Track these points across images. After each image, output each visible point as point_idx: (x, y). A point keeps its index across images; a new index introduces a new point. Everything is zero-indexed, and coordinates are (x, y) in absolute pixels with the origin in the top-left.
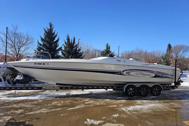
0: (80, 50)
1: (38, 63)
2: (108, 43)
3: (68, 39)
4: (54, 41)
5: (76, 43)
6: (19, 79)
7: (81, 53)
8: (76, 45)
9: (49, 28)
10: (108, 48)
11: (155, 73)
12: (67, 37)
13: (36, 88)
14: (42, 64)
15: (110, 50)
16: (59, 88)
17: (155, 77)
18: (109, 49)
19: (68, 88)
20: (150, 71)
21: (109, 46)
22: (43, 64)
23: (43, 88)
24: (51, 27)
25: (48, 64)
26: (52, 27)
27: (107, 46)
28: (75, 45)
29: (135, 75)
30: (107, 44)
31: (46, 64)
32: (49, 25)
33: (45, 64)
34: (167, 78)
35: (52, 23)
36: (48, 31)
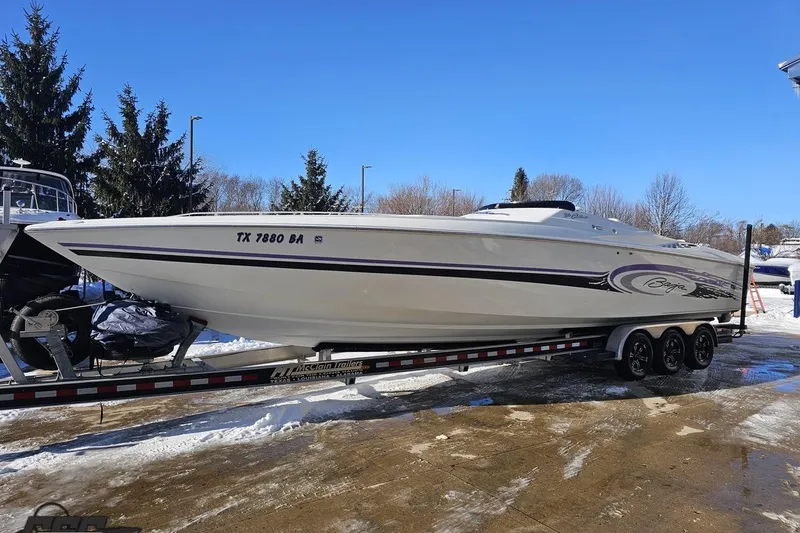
0: (193, 171)
1: (260, 235)
2: (313, 149)
3: (131, 116)
4: (65, 114)
5: (171, 139)
6: (134, 328)
7: (197, 188)
8: (174, 148)
9: (28, 39)
10: (316, 170)
11: (698, 277)
12: (124, 102)
13: (239, 378)
14: (287, 238)
15: (322, 179)
16: (359, 367)
17: (695, 294)
18: (320, 174)
19: (403, 363)
20: (686, 270)
21: (318, 162)
22: (293, 237)
23: (278, 375)
24: (38, 38)
25: (318, 239)
26: (45, 38)
27: (312, 163)
28: (166, 144)
29: (646, 288)
30: (313, 154)
31: (309, 237)
32: (26, 23)
33: (301, 237)
34: (722, 296)
35: (43, 14)
36: (23, 54)
